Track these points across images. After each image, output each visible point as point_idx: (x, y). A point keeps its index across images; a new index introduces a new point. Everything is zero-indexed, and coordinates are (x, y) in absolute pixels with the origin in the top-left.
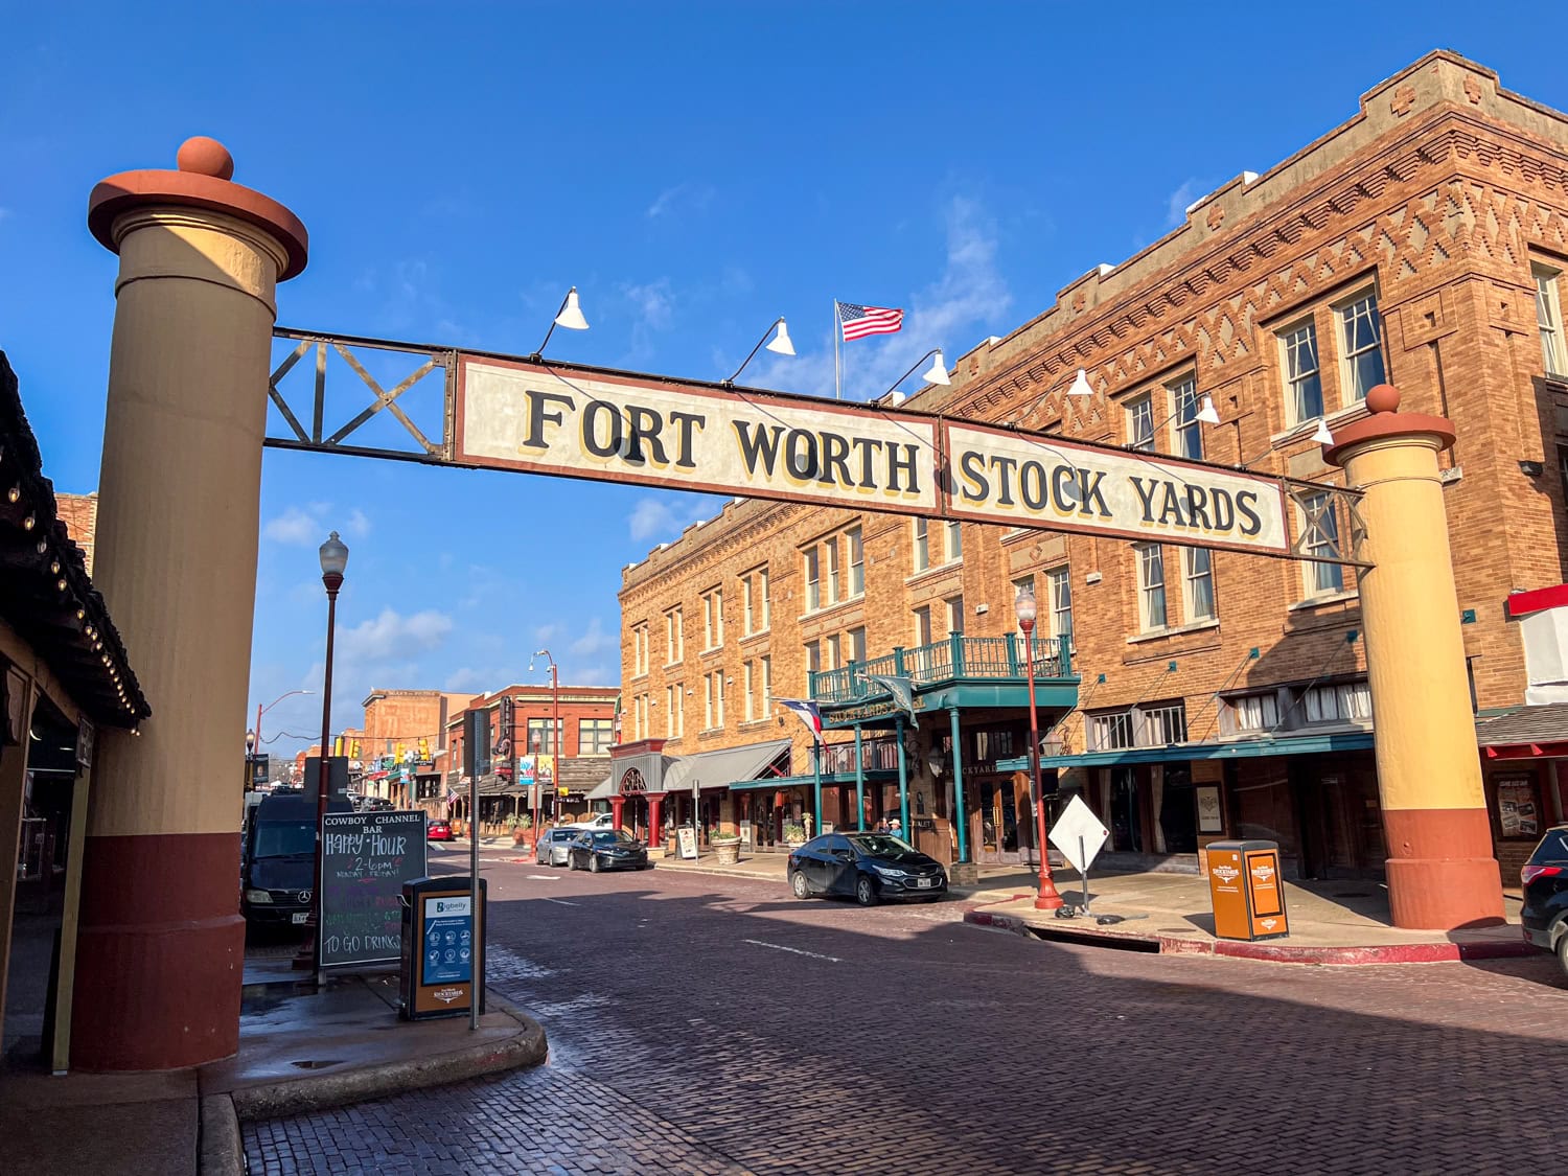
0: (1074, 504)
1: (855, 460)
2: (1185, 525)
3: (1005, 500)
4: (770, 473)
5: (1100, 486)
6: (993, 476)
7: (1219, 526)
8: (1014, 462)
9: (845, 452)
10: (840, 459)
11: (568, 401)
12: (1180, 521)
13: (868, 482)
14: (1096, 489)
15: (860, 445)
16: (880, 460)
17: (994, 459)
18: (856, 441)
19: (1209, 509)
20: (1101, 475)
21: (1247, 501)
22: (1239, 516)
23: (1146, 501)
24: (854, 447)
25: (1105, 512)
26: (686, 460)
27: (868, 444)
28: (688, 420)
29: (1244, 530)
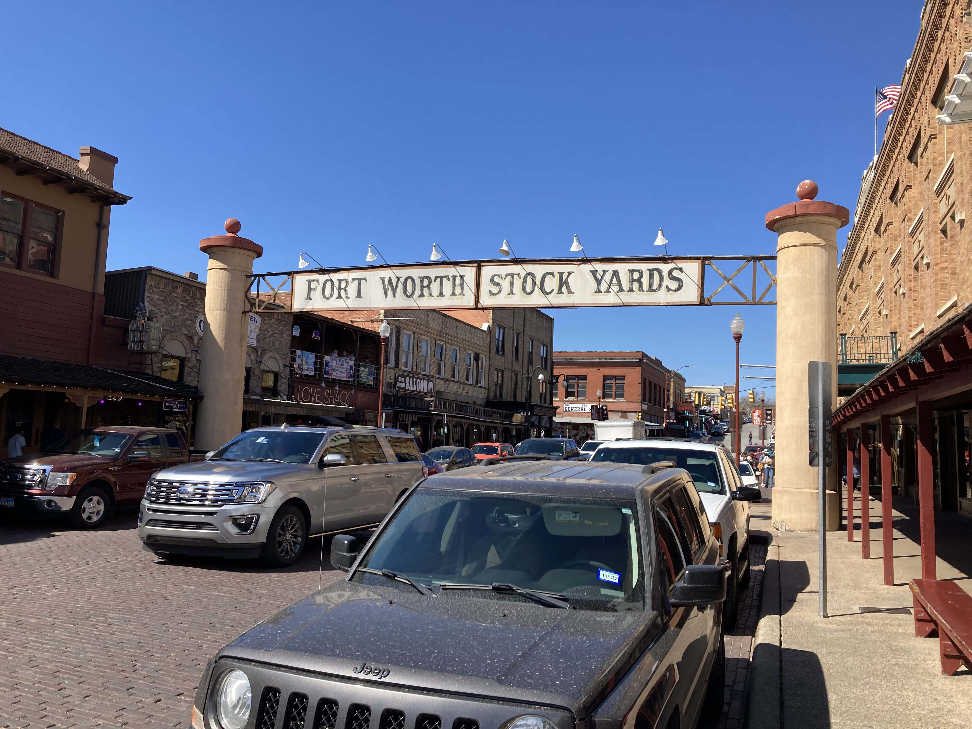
0: (552, 290)
1: (435, 287)
2: (624, 291)
3: (512, 292)
4: (394, 297)
5: (568, 279)
6: (505, 284)
7: (651, 289)
8: (519, 275)
9: (430, 283)
10: (428, 286)
11: (317, 281)
12: (621, 290)
13: (441, 294)
14: (566, 283)
15: (438, 280)
16: (447, 286)
17: (507, 275)
18: (436, 277)
19: (645, 280)
20: (569, 273)
21: (675, 274)
22: (666, 281)
23: (599, 282)
24: (435, 281)
25: (570, 292)
26: (359, 296)
27: (441, 278)
28: (360, 280)
29: (669, 290)
